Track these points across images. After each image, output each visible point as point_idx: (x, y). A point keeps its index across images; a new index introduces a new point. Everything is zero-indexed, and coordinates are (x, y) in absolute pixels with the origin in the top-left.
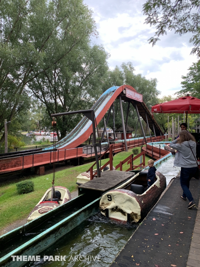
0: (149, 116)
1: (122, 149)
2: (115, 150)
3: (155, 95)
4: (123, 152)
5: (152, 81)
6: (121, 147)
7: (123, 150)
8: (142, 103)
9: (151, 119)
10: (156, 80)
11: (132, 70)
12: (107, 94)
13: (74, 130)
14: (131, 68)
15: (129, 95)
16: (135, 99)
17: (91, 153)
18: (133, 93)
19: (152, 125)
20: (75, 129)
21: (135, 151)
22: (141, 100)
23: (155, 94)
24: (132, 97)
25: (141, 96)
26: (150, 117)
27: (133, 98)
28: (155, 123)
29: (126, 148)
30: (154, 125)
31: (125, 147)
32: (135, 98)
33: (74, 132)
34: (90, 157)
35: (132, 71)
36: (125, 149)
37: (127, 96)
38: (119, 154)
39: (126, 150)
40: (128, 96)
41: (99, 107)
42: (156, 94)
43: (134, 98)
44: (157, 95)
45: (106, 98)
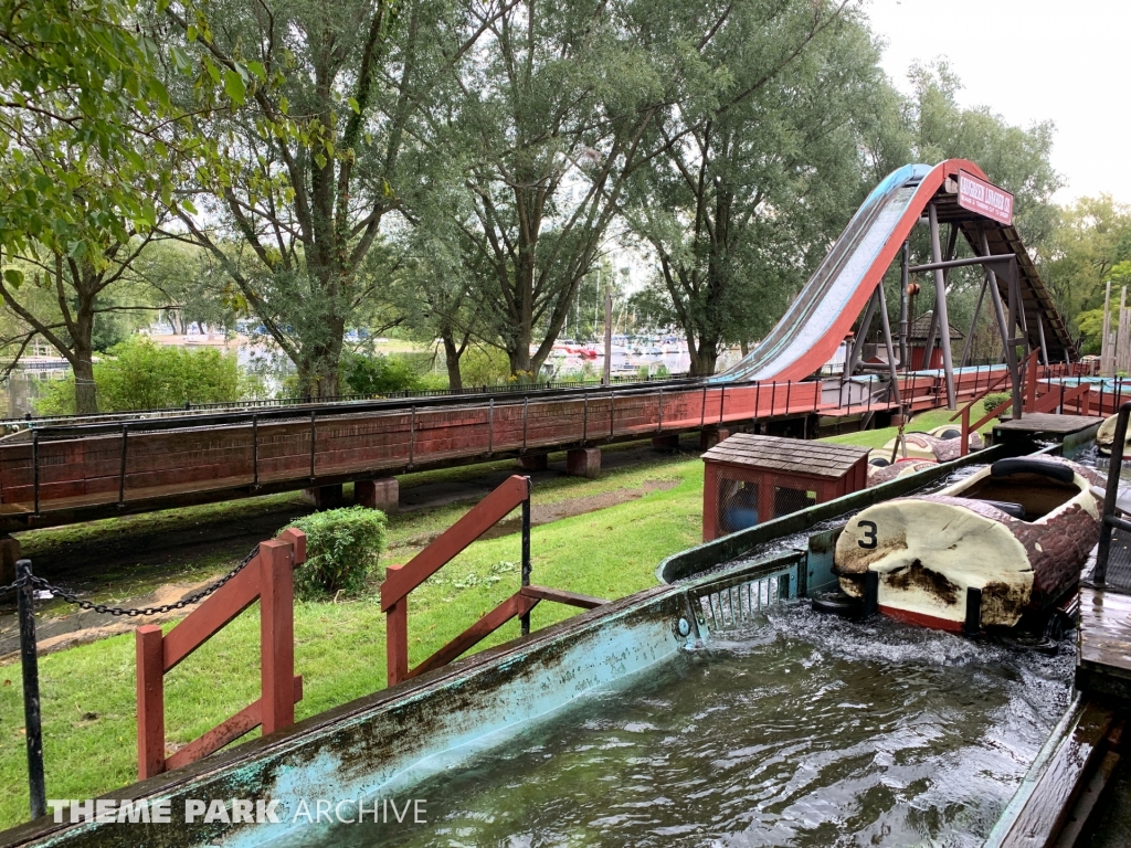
0: (1028, 282)
1: (933, 401)
2: (915, 400)
3: (1044, 192)
4: (940, 411)
5: (1033, 131)
6: (927, 394)
7: (936, 405)
8: (1006, 227)
9: (1033, 292)
10: (1053, 125)
11: (953, 86)
12: (885, 196)
13: (784, 326)
14: (946, 79)
15: (968, 196)
16: (988, 212)
17: (837, 405)
18: (983, 188)
19: (1036, 319)
20: (786, 323)
21: (993, 404)
22: (1006, 216)
23: (1046, 187)
24: (976, 206)
25: (1008, 200)
26: (1030, 285)
27: (980, 209)
28: (1048, 309)
29: (948, 398)
30: (1045, 317)
31: (945, 395)
32: (986, 207)
33: (783, 331)
34: (845, 416)
35: (950, 92)
36: (944, 402)
37: (963, 201)
38: (923, 415)
39: (949, 405)
40: (965, 202)
41: (857, 245)
42: (1050, 185)
43: (984, 210)
44: (1052, 189)
45: (881, 209)
